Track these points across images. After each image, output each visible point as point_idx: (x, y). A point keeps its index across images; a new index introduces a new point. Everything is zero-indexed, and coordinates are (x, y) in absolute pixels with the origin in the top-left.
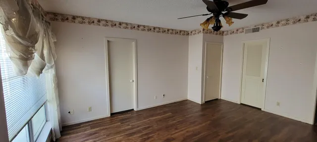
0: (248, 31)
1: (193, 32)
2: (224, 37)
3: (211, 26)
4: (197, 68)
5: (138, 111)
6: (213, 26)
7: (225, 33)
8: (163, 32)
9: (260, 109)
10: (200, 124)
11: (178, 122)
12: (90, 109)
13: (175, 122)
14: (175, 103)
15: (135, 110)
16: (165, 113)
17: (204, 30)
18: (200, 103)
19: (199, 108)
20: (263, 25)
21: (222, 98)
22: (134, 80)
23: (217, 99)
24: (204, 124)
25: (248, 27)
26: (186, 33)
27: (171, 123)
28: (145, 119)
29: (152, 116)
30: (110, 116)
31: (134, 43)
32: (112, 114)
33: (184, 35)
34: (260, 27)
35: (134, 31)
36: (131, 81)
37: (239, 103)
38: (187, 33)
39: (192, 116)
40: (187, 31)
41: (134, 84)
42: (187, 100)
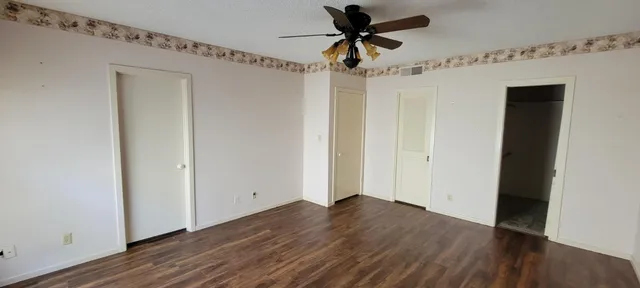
0: (405, 73)
1: (313, 67)
2: (368, 79)
3: (342, 57)
4: (320, 137)
5: (196, 232)
6: (344, 57)
7: (369, 73)
8: (251, 62)
9: (424, 209)
10: (325, 245)
11: (283, 246)
12: (68, 239)
13: (277, 246)
14: (278, 208)
15: (190, 229)
16: (257, 230)
17: (331, 64)
18: (327, 206)
19: (325, 215)
20: (427, 63)
21: (366, 192)
22: (187, 163)
23: (357, 195)
24: (331, 246)
25: (404, 65)
26: (298, 68)
27: (269, 249)
28: (212, 247)
29: (229, 239)
30: (125, 249)
31: (184, 82)
32: (130, 246)
33: (294, 70)
34: (423, 66)
35: (183, 54)
36: (179, 166)
37: (392, 199)
38: (301, 69)
39: (310, 232)
40: (300, 65)
41: (187, 172)
42: (302, 201)
